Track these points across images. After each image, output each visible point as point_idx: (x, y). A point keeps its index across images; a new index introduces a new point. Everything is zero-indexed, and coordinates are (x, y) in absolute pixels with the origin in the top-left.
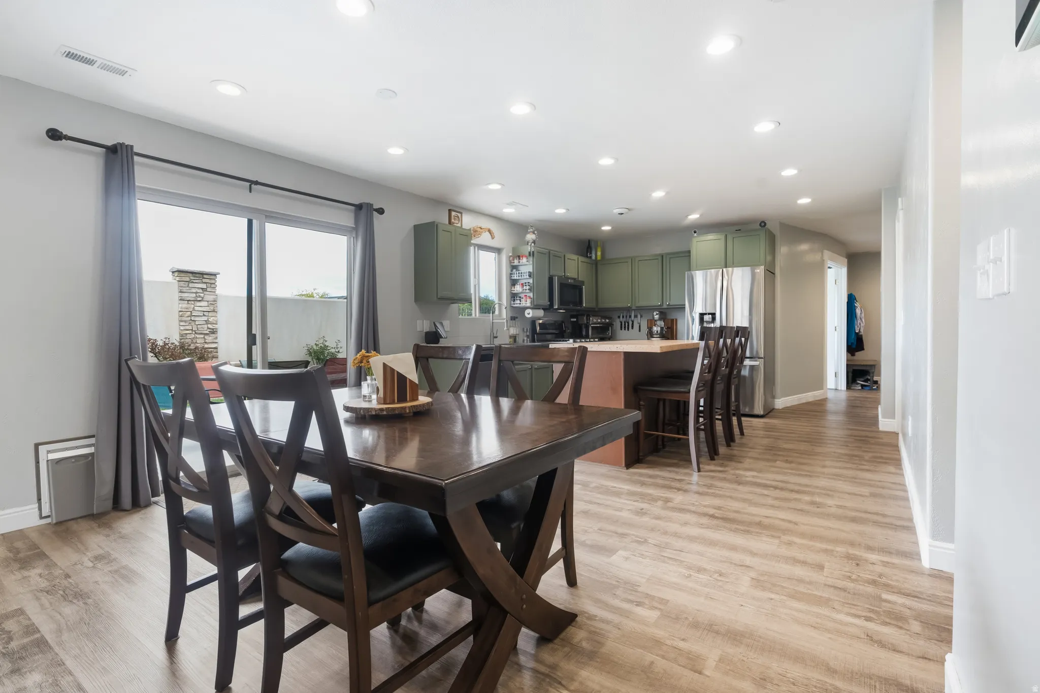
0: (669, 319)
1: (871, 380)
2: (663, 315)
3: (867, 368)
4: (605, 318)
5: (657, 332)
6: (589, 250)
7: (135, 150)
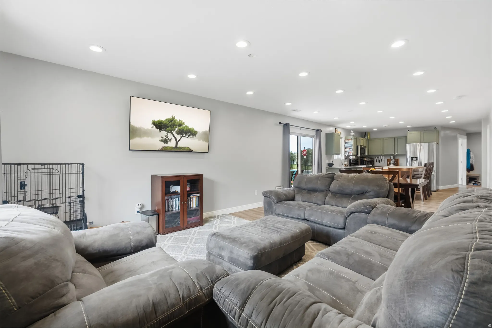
0: (396, 159)
1: (477, 182)
2: (394, 157)
3: (475, 177)
4: (371, 158)
5: (392, 163)
6: (365, 136)
7: (290, 124)
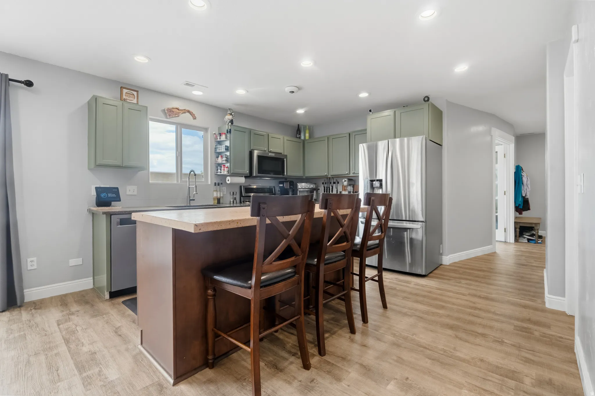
1: (536, 235)
3: (533, 226)
